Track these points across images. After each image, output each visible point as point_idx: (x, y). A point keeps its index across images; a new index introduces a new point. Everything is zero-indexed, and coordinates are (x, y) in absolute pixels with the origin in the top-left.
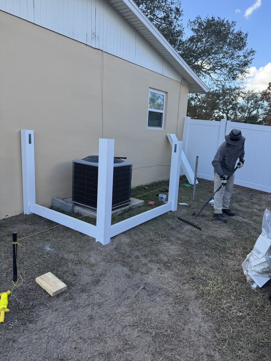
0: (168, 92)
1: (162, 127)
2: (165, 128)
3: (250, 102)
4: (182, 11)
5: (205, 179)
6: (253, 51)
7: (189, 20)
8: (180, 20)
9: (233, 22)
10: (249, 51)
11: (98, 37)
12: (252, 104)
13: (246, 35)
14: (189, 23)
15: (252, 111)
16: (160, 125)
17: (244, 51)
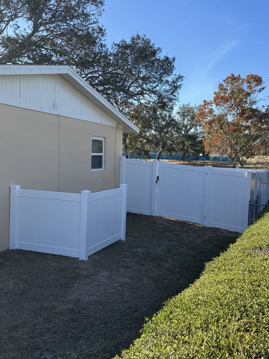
0: (106, 138)
1: (102, 168)
2: (105, 169)
3: (186, 119)
4: (105, 30)
5: (143, 214)
6: (182, 77)
7: (114, 43)
8: (103, 40)
9: (159, 48)
10: (176, 77)
11: (57, 106)
12: (189, 120)
13: (174, 59)
14: (114, 46)
15: (189, 130)
16: (100, 166)
17: (172, 76)
